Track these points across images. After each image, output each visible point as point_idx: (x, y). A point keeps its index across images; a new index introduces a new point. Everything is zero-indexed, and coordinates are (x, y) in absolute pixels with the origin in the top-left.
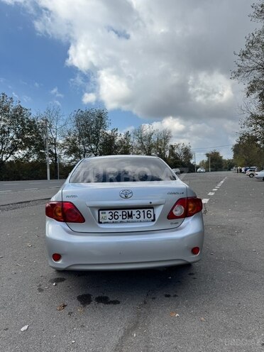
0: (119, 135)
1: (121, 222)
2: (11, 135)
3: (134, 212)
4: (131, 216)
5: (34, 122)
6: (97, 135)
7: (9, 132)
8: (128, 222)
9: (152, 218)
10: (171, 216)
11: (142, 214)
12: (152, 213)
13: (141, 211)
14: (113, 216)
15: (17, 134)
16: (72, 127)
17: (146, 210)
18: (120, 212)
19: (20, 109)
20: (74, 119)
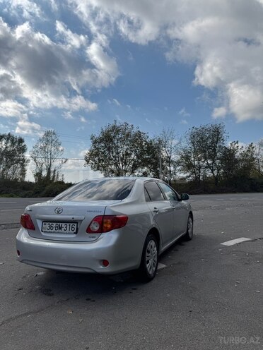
0: (239, 148)
1: (54, 232)
2: (133, 156)
3: (64, 224)
4: (60, 228)
5: (151, 144)
6: (214, 150)
7: (131, 154)
8: (58, 233)
9: (75, 231)
10: (89, 231)
11: (68, 227)
12: (75, 227)
13: (68, 224)
14: (50, 227)
15: (137, 155)
16: (186, 144)
17: (71, 224)
18: (55, 224)
19: (139, 134)
20: (188, 137)
